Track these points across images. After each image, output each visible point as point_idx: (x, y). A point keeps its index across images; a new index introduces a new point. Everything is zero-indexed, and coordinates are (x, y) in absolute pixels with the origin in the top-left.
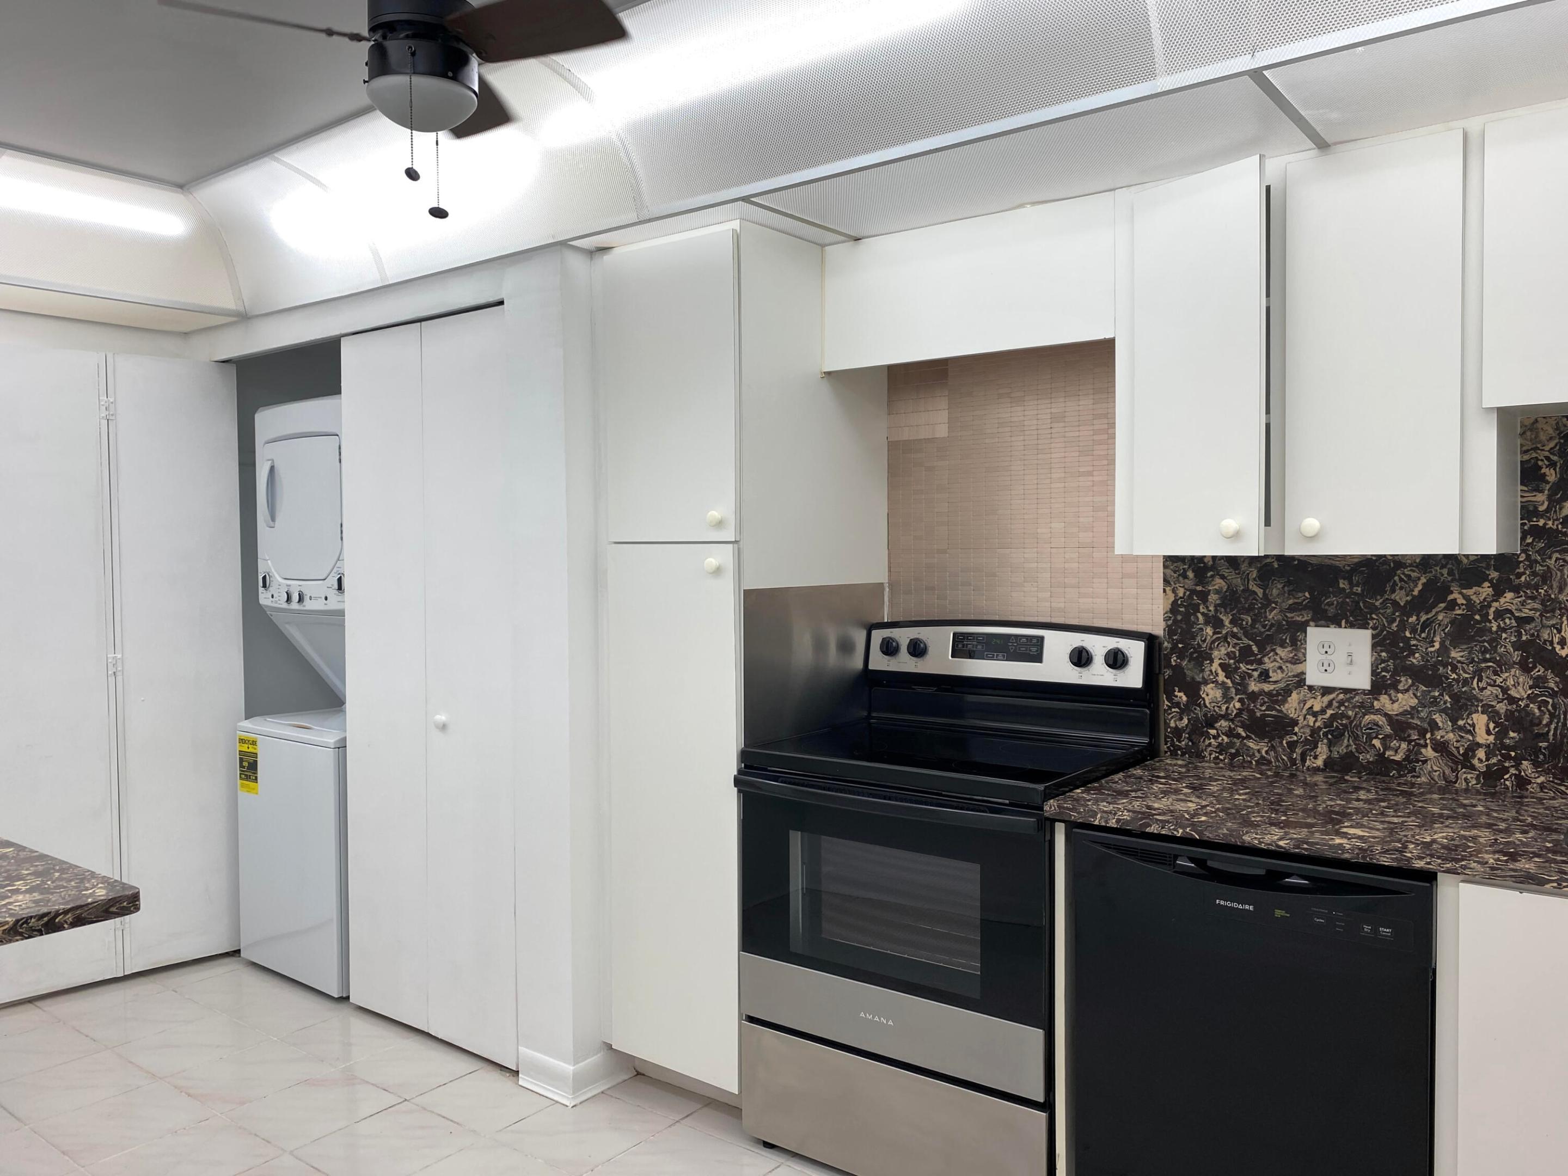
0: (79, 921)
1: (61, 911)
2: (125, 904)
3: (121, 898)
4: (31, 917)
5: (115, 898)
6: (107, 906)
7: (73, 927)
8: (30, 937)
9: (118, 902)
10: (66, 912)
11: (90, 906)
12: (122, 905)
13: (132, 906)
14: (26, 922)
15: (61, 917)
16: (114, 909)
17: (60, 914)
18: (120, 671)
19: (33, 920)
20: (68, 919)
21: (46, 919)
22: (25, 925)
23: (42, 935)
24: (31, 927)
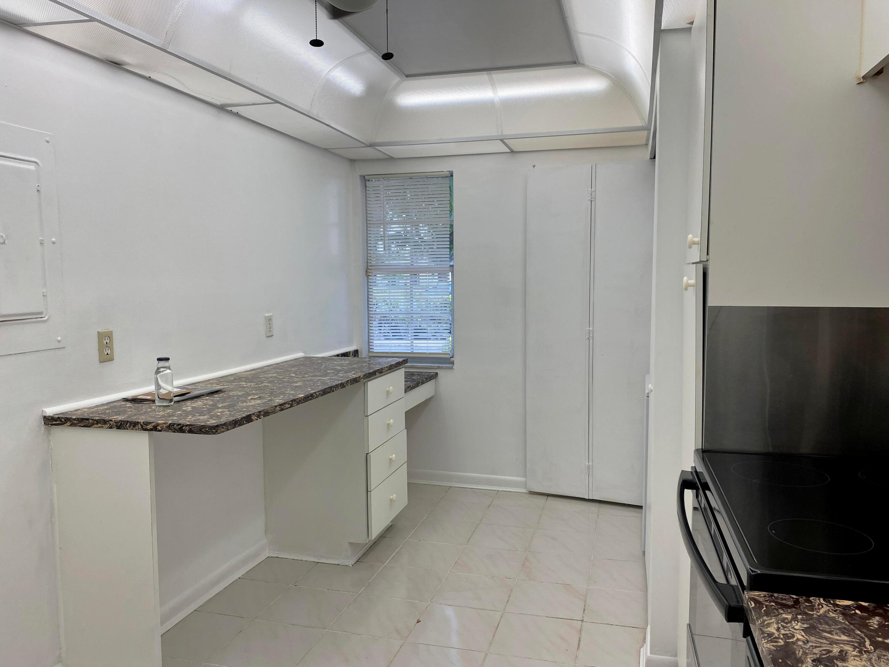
0: (191, 431)
1: (185, 425)
2: (207, 429)
3: (206, 426)
4: (175, 424)
5: (204, 425)
6: (201, 428)
7: (189, 433)
8: (174, 432)
9: (204, 428)
10: (187, 425)
11: (195, 426)
12: (206, 429)
13: (210, 431)
14: (173, 425)
15: (185, 427)
16: (203, 430)
17: (184, 426)
18: (591, 337)
19: (175, 425)
20: (187, 429)
21: (180, 426)
22: (173, 427)
23: (178, 432)
24: (175, 428)
